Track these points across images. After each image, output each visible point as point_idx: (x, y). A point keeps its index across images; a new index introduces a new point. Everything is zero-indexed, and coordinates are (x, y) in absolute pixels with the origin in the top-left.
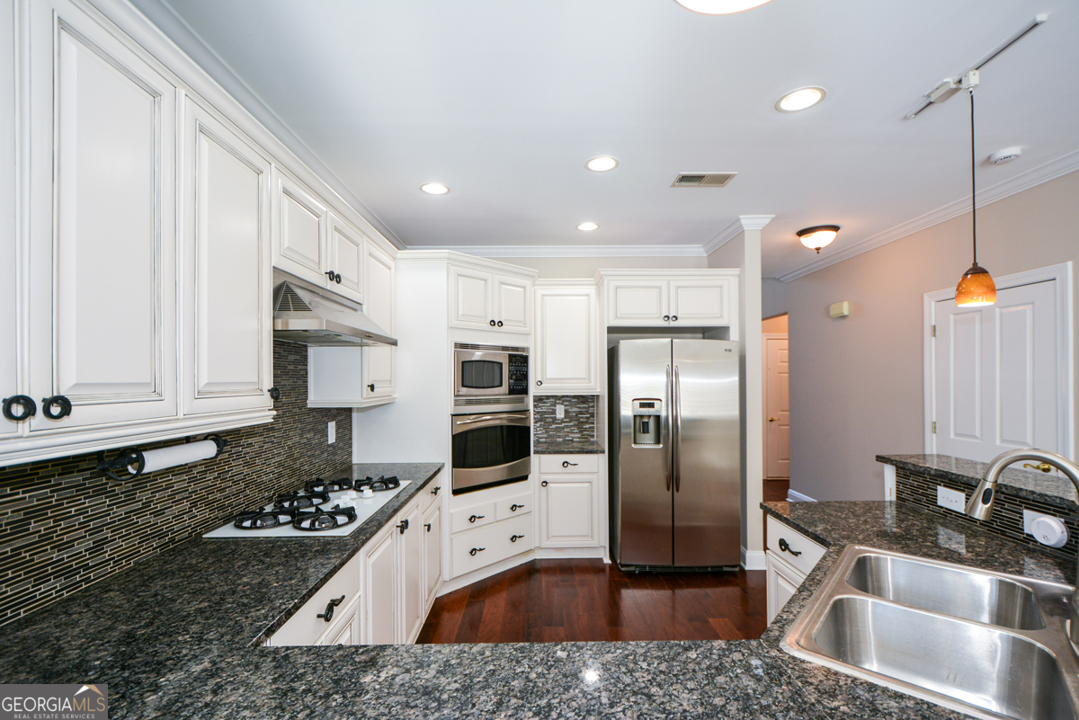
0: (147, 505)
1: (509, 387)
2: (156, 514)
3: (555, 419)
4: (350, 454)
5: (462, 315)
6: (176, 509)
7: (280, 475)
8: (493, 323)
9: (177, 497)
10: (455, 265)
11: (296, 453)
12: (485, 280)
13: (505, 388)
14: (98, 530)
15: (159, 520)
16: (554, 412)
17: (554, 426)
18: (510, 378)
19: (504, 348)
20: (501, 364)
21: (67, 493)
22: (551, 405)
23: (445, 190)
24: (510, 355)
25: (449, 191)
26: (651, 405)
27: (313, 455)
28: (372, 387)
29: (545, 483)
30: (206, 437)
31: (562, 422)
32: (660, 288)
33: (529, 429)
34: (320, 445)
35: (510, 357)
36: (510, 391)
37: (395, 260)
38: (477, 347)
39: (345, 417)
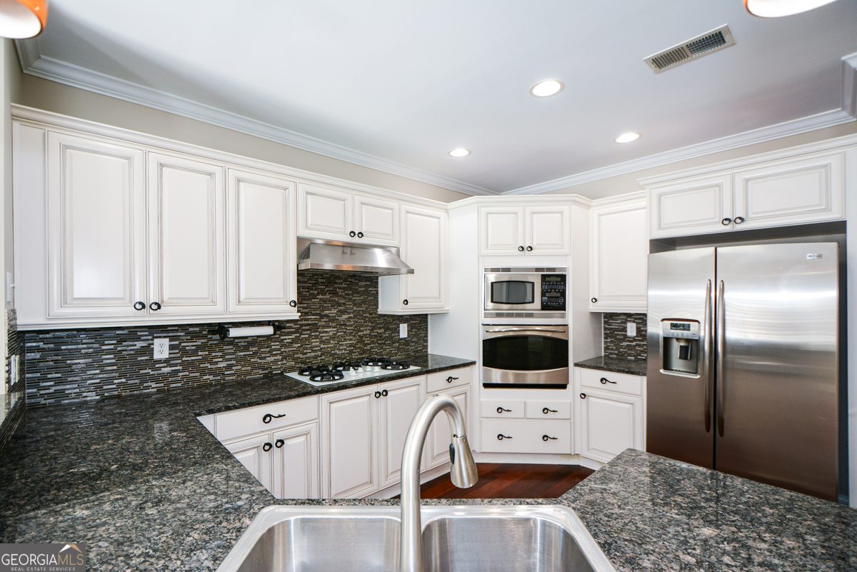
0: (255, 353)
1: (542, 303)
2: (261, 358)
3: (625, 336)
4: (426, 347)
5: (492, 245)
6: (272, 359)
7: (351, 352)
8: (522, 249)
9: (274, 353)
10: (485, 207)
11: (367, 340)
12: (516, 213)
13: (537, 304)
14: (230, 360)
15: (263, 361)
16: (625, 329)
17: (625, 344)
18: (543, 294)
19: (537, 270)
20: (533, 283)
21: (215, 342)
22: (622, 323)
23: (467, 153)
24: (542, 275)
25: (470, 152)
26: (686, 327)
27: (384, 344)
28: (406, 302)
29: (583, 396)
30: (268, 323)
31: (634, 339)
32: (718, 186)
33: (566, 342)
34: (390, 338)
35: (543, 276)
36: (544, 307)
37: (447, 211)
38: (508, 270)
39: (419, 322)
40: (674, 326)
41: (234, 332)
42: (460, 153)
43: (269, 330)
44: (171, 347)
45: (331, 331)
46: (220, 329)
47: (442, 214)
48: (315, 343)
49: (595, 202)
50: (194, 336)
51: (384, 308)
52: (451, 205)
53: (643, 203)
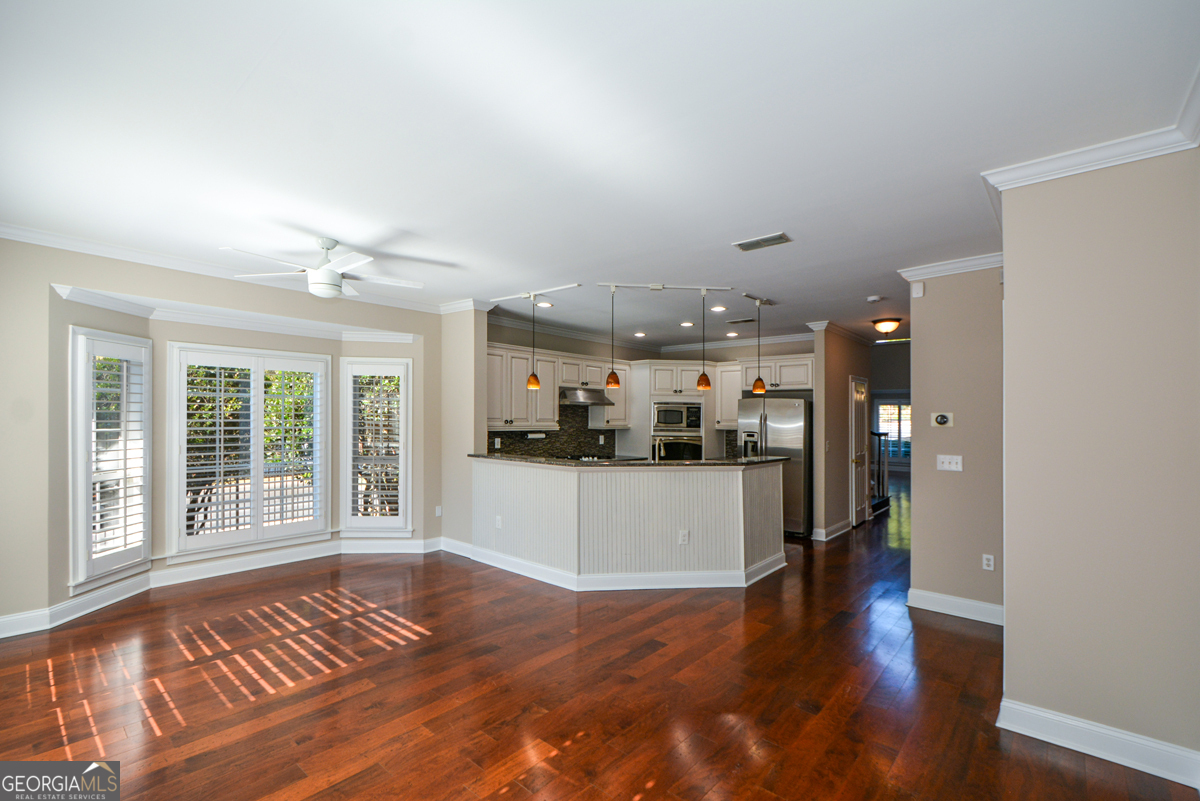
1: (687, 423)
4: (614, 451)
5: (658, 389)
8: (676, 391)
10: (654, 365)
12: (672, 370)
13: (684, 424)
18: (688, 418)
19: (685, 404)
20: (681, 412)
23: (644, 335)
25: (646, 335)
26: (753, 436)
28: (608, 422)
30: (540, 432)
32: (770, 367)
33: (701, 447)
34: (595, 443)
35: (688, 408)
36: (688, 426)
37: (630, 365)
38: (668, 403)
39: (610, 434)
40: (748, 436)
41: (530, 436)
42: (640, 335)
43: (543, 436)
44: (502, 443)
45: (565, 438)
46: (524, 434)
47: (627, 368)
48: (558, 444)
49: (719, 364)
50: (510, 438)
51: (592, 425)
52: (632, 362)
53: (739, 368)
